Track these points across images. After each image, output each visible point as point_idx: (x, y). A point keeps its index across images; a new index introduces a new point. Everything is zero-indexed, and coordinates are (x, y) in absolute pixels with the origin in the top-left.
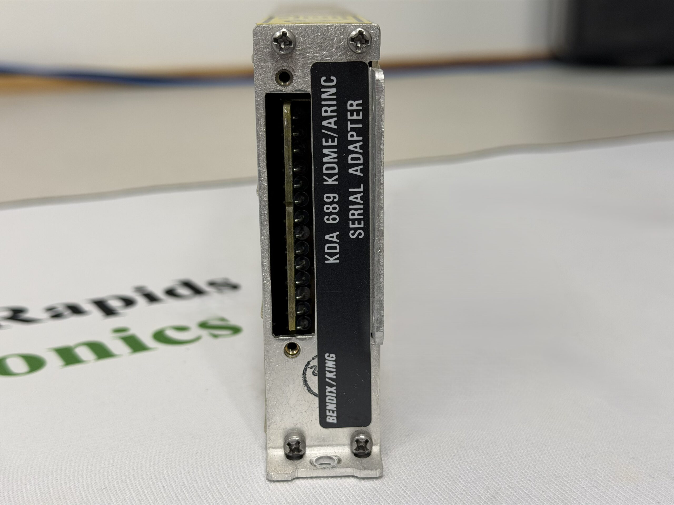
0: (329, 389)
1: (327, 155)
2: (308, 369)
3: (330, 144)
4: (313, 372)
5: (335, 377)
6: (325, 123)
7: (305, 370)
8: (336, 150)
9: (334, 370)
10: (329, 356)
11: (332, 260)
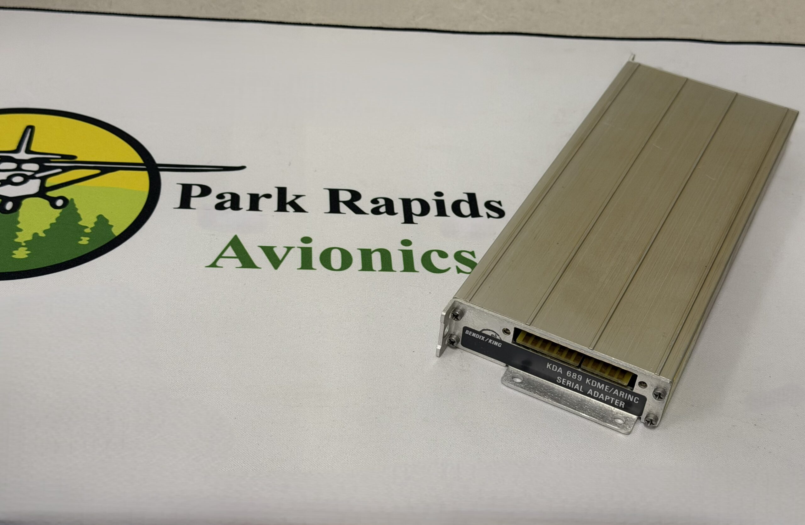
0: (483, 338)
1: (601, 385)
2: (495, 334)
3: (606, 388)
4: (493, 335)
5: (489, 342)
6: (617, 390)
7: (495, 333)
8: (603, 389)
9: (493, 343)
10: (500, 344)
11: (548, 365)
